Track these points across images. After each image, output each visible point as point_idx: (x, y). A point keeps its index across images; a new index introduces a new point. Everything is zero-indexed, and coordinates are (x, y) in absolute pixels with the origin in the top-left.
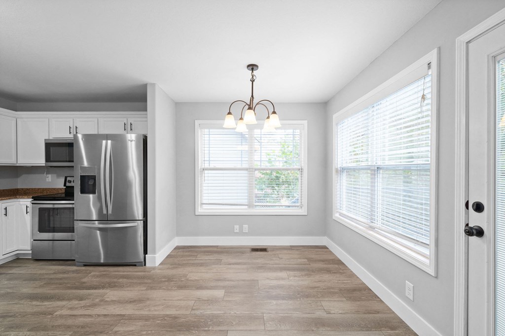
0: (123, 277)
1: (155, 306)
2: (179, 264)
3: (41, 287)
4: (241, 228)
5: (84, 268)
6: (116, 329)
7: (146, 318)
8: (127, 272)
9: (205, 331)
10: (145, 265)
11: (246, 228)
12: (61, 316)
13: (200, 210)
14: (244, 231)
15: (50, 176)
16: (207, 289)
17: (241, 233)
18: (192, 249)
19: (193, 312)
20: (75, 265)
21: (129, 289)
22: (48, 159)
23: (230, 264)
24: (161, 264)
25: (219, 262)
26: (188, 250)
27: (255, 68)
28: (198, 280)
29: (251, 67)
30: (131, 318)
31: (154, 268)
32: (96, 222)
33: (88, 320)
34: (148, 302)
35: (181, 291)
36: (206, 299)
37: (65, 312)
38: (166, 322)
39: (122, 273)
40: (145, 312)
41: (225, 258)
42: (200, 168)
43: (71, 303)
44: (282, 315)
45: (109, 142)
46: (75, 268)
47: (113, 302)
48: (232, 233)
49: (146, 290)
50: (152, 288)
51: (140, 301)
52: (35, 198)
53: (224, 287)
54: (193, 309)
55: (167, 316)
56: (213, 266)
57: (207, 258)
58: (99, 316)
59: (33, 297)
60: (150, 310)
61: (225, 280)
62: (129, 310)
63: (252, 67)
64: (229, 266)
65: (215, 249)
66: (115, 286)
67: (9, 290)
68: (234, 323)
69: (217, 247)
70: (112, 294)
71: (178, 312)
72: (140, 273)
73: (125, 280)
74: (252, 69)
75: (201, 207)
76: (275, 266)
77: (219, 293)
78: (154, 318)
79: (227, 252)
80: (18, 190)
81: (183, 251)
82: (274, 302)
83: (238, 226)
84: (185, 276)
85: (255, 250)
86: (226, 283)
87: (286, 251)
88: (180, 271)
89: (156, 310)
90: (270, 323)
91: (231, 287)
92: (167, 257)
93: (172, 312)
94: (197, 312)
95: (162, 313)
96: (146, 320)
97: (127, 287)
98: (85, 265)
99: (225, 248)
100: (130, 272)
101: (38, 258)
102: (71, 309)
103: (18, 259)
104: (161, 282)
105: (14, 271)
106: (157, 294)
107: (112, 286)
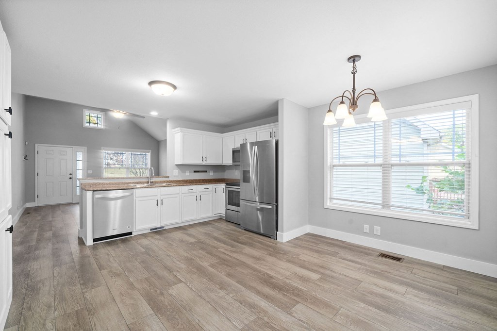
0: (260, 242)
1: (265, 265)
2: (300, 246)
3: (221, 235)
4: (372, 229)
5: (244, 231)
6: (237, 268)
7: (255, 270)
8: (263, 240)
9: (284, 294)
10: (277, 239)
11: (377, 229)
12: (220, 251)
13: (328, 204)
14: (375, 233)
15: (237, 171)
16: (308, 270)
17: (371, 234)
18: (319, 238)
19: (285, 280)
20: (240, 228)
21: (258, 250)
22: (234, 161)
23: (344, 259)
24: (288, 242)
25: (334, 254)
26: (315, 238)
27: (356, 59)
28: (305, 261)
29: (352, 59)
30: (247, 266)
31: (281, 243)
32: (258, 203)
33: (229, 258)
34: (263, 262)
35: (288, 263)
36: (300, 275)
37: (222, 250)
38: (264, 277)
39: (260, 240)
40: (257, 266)
41: (343, 253)
42: (329, 164)
43: (227, 247)
44: (362, 318)
45: (256, 147)
46: (240, 230)
47: (245, 254)
48: (360, 232)
49: (267, 254)
50: (271, 255)
51: (259, 259)
52: (227, 184)
53: (322, 274)
54: (286, 278)
55: (267, 274)
56: (327, 256)
57: (326, 248)
58: (234, 258)
59: (216, 239)
60: (260, 267)
61: (329, 269)
62: (250, 262)
63: (354, 59)
64: (342, 261)
65: (341, 244)
66: (252, 246)
67: (210, 232)
68: (309, 300)
69: (343, 242)
70: (247, 250)
71: (275, 275)
72: (270, 243)
73: (259, 244)
74: (354, 61)
75: (330, 201)
76: (397, 277)
77: (315, 276)
78: (260, 272)
79: (350, 249)
80: (224, 179)
81: (310, 238)
82: (363, 305)
83: (368, 226)
84: (298, 255)
85: (384, 255)
86: (327, 272)
87: (429, 269)
88: (297, 250)
89: (263, 268)
90: (342, 317)
91: (329, 276)
92: (295, 239)
93: (272, 273)
94: (288, 281)
95: (266, 271)
96: (254, 271)
97: (257, 249)
98: (245, 230)
99: (351, 245)
100: (265, 240)
101: (228, 220)
102: (226, 250)
103: (221, 218)
104: (279, 253)
105: (216, 224)
106: (271, 259)
107: (251, 245)
